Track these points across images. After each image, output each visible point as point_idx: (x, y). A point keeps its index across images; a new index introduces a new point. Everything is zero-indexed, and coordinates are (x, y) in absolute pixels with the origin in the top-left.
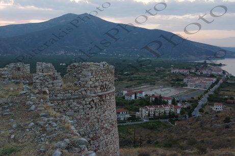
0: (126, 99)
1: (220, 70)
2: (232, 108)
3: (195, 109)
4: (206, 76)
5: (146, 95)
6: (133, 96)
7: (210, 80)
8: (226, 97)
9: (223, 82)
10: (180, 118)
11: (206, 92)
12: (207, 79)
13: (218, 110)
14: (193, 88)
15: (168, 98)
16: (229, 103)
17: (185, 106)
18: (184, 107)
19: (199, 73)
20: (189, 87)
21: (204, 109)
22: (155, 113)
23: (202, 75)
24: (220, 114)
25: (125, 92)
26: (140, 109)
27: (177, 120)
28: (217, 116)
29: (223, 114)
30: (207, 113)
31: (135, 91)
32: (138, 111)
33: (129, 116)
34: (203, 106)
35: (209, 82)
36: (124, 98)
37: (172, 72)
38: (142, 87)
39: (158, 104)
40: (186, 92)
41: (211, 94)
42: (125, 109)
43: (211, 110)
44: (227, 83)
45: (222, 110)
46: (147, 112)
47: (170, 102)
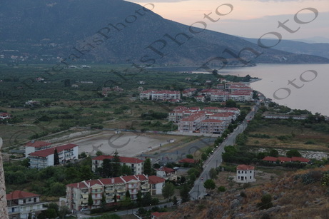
0: (32, 166)
1: (248, 91)
2: (274, 175)
3: (197, 182)
4: (217, 104)
5: (83, 155)
6: (51, 158)
7: (226, 114)
8: (262, 150)
9: (255, 118)
10: (163, 206)
11: (219, 141)
12: (220, 111)
13: (245, 181)
14: (190, 133)
15: (133, 160)
16: (270, 164)
17: (174, 177)
18: (172, 179)
19: (203, 99)
20: (181, 132)
21: (214, 181)
22: (104, 197)
23: (208, 103)
24: (249, 191)
25: (29, 150)
26: (68, 189)
27: (156, 210)
28: (243, 195)
29: (257, 189)
30: (222, 189)
31: (54, 146)
32: (64, 195)
33: (41, 208)
34: (214, 174)
35: (224, 118)
36: (27, 163)
37: (141, 96)
38: (72, 135)
39: (111, 175)
40: (176, 144)
41: (230, 147)
42: (31, 191)
43: (232, 183)
44: (263, 118)
45: (253, 180)
46: (86, 196)
47: (139, 168)
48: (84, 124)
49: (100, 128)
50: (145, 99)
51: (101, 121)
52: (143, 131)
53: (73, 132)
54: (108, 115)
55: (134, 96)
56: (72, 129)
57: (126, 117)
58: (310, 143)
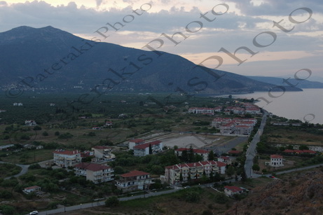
1: (257, 108)
4: (238, 116)
5: (165, 148)
6: (147, 149)
7: (249, 122)
8: (279, 145)
11: (250, 140)
12: (244, 120)
13: (277, 166)
14: (228, 134)
18: (229, 164)
19: (229, 113)
20: (223, 134)
23: (233, 115)
25: (132, 145)
26: (166, 170)
32: (163, 173)
33: (151, 182)
36: (132, 153)
37: (189, 112)
39: (187, 161)
40: (222, 141)
44: (273, 125)
47: (206, 156)
48: (159, 128)
49: (170, 131)
50: (192, 113)
51: (169, 127)
52: (197, 133)
53: (153, 133)
54: (172, 123)
55: (184, 111)
56: (152, 131)
57: (184, 124)
58: (310, 141)
